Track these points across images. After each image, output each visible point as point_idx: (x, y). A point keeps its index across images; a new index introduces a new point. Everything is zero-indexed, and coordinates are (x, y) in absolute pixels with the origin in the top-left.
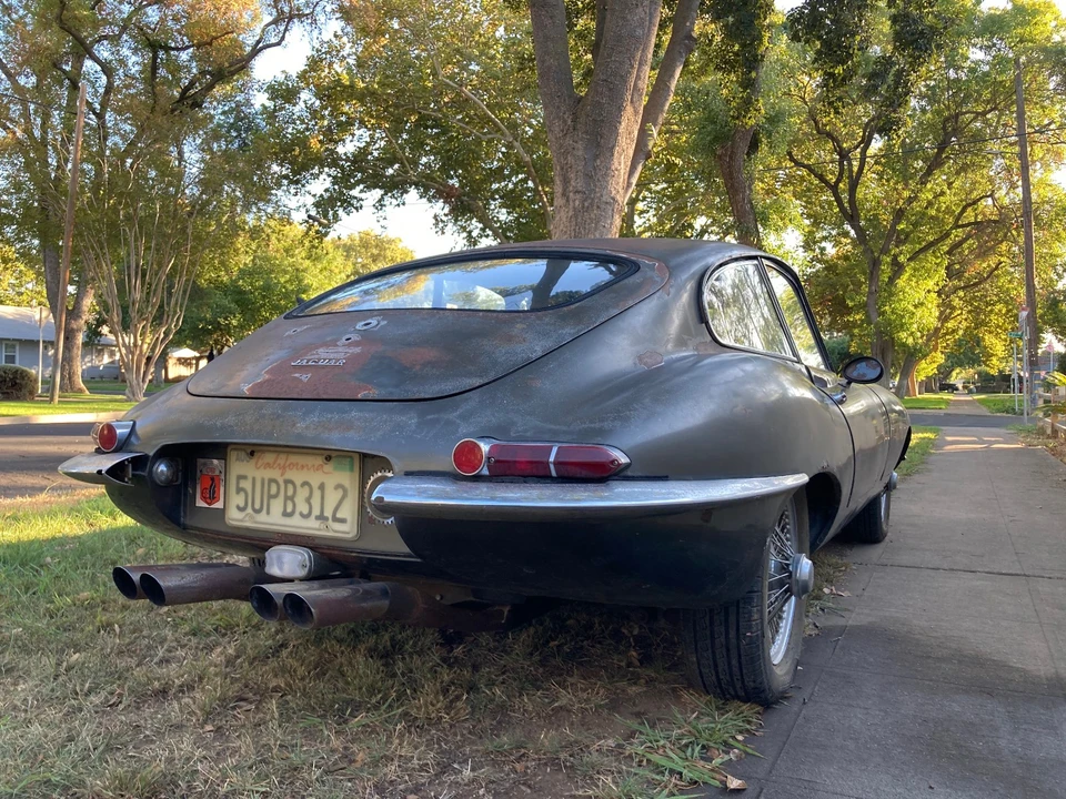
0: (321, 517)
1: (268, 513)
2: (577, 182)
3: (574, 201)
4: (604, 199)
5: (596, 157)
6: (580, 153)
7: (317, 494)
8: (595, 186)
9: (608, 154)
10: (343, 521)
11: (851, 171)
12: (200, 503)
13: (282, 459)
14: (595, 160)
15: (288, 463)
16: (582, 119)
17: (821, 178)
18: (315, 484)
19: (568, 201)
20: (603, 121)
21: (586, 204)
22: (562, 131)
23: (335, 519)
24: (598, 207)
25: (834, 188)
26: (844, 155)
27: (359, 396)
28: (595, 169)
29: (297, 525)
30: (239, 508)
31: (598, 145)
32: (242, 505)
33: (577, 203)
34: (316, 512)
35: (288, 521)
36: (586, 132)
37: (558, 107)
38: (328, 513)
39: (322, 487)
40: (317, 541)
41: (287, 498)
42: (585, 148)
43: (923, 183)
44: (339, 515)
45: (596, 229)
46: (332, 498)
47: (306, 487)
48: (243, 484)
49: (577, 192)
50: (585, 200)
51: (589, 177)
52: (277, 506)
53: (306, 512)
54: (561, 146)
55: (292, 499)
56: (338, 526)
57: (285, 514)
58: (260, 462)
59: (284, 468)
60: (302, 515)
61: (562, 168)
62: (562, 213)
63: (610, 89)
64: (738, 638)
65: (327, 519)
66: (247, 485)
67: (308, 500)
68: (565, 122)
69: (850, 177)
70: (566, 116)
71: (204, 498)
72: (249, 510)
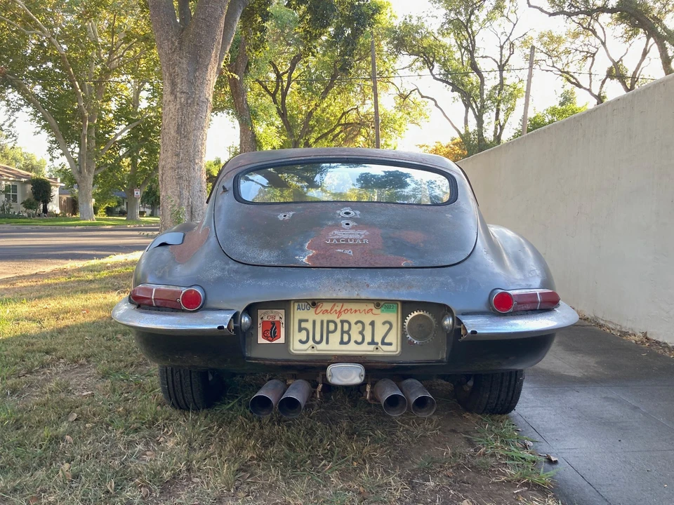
0: (373, 343)
1: (327, 343)
2: (182, 86)
3: (180, 98)
4: (201, 99)
5: (196, 70)
6: (184, 66)
7: (368, 329)
8: (195, 89)
9: (204, 69)
10: (390, 344)
11: (282, 86)
12: (261, 340)
13: (338, 307)
14: (195, 72)
15: (343, 309)
16: (187, 43)
17: (265, 88)
18: (367, 322)
19: (176, 97)
20: (201, 46)
21: (189, 101)
22: (171, 49)
23: (383, 343)
24: (198, 104)
25: (273, 95)
26: (279, 76)
27: (403, 265)
28: (195, 78)
29: (352, 349)
30: (301, 341)
31: (198, 62)
32: (304, 339)
33: (183, 100)
34: (368, 339)
35: (344, 347)
36: (189, 53)
37: (167, 32)
38: (378, 339)
39: (372, 324)
40: (367, 359)
41: (343, 332)
42: (188, 64)
43: (323, 98)
44: (386, 341)
45: (196, 118)
46: (380, 331)
47: (359, 325)
48: (303, 325)
49: (183, 92)
50: (188, 99)
51: (191, 83)
52: (335, 338)
53: (360, 340)
54: (170, 60)
55: (348, 332)
56: (386, 348)
57: (342, 342)
58: (319, 310)
59: (340, 312)
60: (356, 342)
61: (170, 75)
62: (171, 106)
63: (208, 26)
64: (516, 382)
65: (377, 344)
66: (309, 326)
67: (361, 333)
68: (173, 43)
69: (282, 89)
70: (173, 40)
71: (264, 336)
72: (311, 342)
